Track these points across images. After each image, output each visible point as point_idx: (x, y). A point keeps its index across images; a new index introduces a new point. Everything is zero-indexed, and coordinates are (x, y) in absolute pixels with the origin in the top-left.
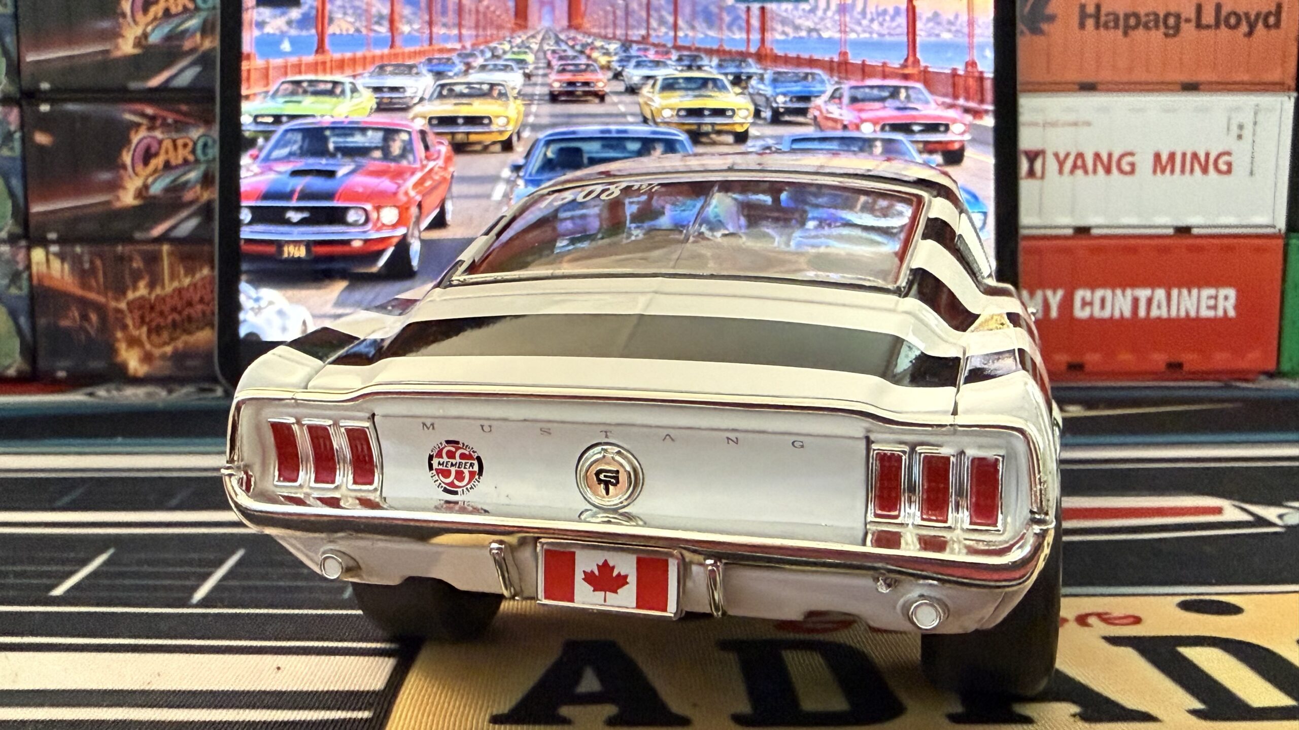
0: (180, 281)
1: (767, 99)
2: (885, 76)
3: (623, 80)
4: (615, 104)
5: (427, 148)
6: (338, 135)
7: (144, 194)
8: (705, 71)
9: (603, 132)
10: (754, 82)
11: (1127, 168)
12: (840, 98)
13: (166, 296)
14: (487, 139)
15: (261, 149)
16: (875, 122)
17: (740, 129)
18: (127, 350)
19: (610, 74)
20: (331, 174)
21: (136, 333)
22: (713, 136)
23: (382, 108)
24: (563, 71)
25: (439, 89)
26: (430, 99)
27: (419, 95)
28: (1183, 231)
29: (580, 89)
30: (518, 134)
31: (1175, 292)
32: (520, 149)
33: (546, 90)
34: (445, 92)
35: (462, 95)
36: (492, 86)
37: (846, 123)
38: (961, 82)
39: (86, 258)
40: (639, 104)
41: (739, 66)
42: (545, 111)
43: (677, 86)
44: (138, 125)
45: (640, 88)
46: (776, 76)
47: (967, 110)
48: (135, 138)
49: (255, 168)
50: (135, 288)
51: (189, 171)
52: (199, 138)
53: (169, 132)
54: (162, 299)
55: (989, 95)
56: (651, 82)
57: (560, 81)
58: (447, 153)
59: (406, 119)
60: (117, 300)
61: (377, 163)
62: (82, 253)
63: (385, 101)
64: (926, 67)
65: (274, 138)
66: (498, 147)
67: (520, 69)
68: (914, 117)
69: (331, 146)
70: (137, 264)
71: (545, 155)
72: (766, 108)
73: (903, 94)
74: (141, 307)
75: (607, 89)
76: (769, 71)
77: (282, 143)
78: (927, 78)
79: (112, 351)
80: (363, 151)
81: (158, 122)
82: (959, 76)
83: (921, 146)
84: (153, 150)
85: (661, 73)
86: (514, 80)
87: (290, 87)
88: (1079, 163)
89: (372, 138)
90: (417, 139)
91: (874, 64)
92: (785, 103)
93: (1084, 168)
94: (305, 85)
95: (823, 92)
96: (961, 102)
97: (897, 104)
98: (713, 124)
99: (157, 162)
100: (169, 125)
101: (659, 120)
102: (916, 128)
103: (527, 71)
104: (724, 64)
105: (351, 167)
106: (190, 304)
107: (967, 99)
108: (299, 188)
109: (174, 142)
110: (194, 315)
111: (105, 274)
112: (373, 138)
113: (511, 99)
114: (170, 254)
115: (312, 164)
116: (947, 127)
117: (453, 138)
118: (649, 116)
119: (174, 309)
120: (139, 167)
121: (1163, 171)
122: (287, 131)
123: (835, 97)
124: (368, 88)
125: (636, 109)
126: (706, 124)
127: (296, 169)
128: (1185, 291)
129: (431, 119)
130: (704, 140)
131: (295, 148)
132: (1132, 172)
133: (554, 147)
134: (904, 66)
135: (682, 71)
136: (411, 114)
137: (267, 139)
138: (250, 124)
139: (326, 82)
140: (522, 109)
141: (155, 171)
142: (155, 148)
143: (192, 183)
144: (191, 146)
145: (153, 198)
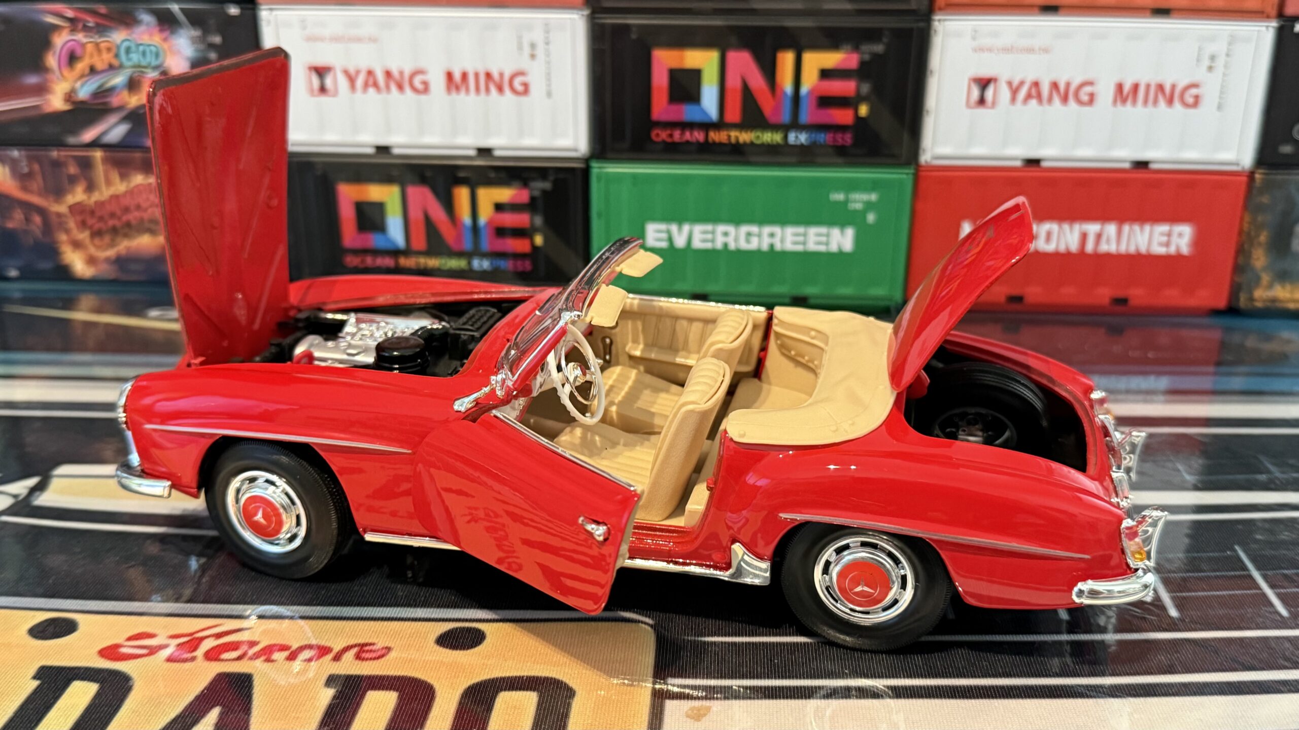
0: (116, 187)
7: (73, 99)
13: (104, 200)
18: (71, 252)
21: (79, 236)
28: (1142, 165)
31: (1126, 228)
39: (24, 162)
44: (60, 28)
48: (59, 42)
50: (72, 191)
51: (115, 76)
52: (123, 41)
53: (91, 37)
54: (100, 204)
60: (57, 203)
62: (19, 155)
70: (73, 169)
74: (82, 212)
79: (55, 252)
81: (80, 26)
88: (1034, 92)
93: (1039, 97)
99: (82, 66)
100: (92, 28)
106: (127, 210)
109: (97, 45)
110: (133, 222)
111: (44, 177)
114: (105, 160)
120: (66, 72)
128: (1136, 228)
141: (82, 76)
142: (79, 52)
143: (118, 90)
144: (114, 50)
145: (82, 102)
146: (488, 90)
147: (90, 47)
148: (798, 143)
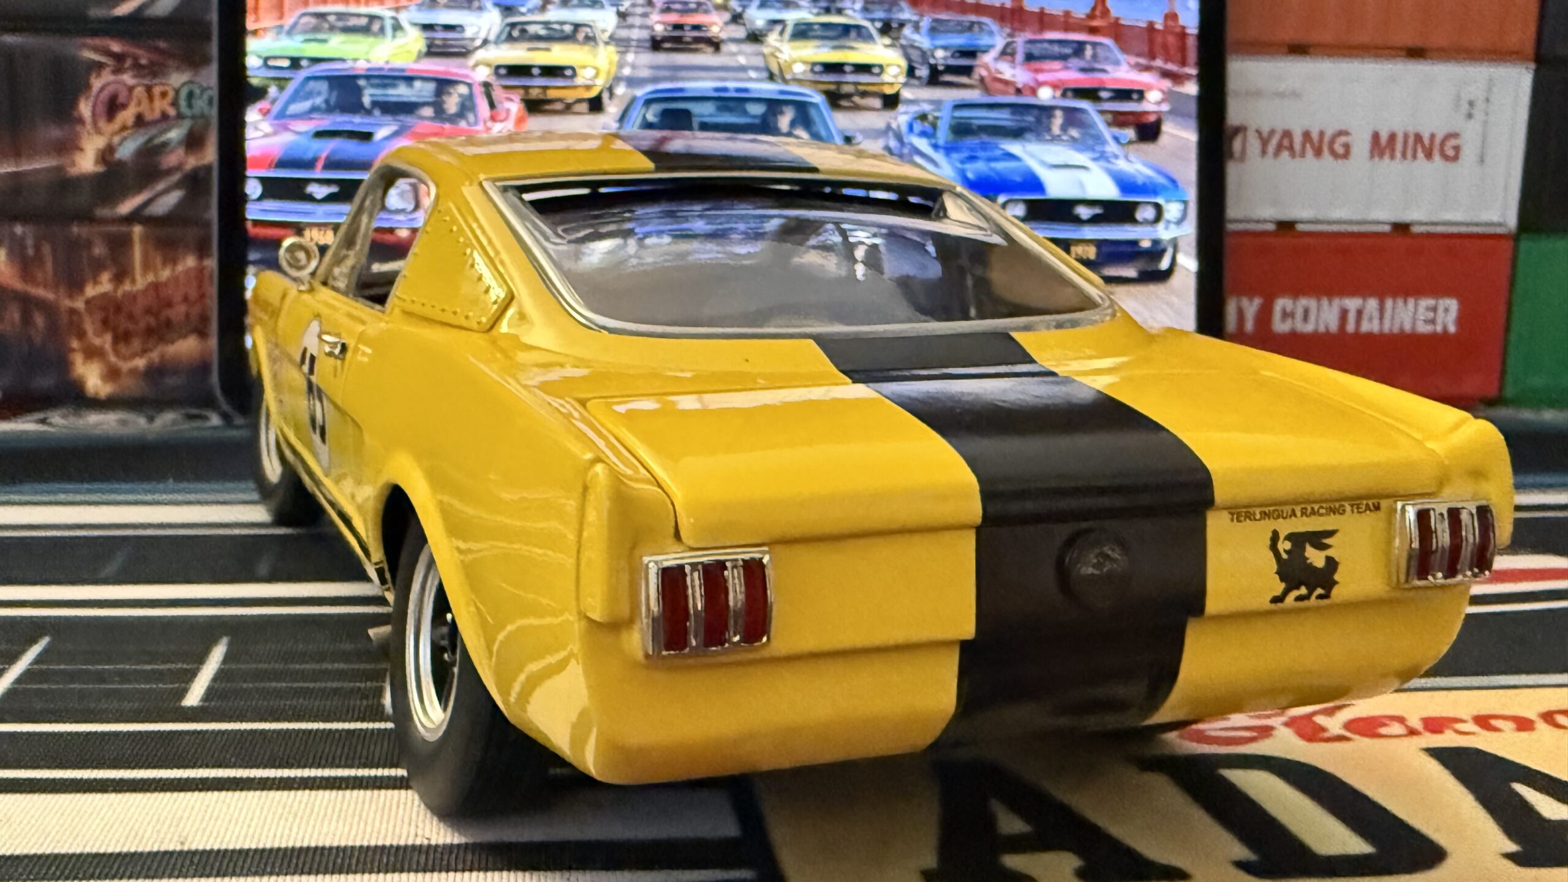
0: (156, 274)
1: (923, 53)
2: (1067, 27)
3: (744, 25)
4: (734, 54)
5: (492, 105)
6: (373, 86)
7: (108, 158)
8: (846, 15)
9: (717, 90)
10: (907, 31)
11: (1340, 150)
12: (1013, 54)
13: (137, 291)
14: (570, 96)
15: (274, 101)
16: (1054, 86)
17: (889, 91)
18: (84, 363)
19: (727, 16)
20: (367, 136)
21: (97, 341)
22: (857, 99)
23: (432, 51)
24: (667, 10)
25: (508, 29)
26: (497, 42)
27: (482, 35)
28: (1401, 228)
29: (689, 34)
30: (610, 90)
31: (1389, 303)
32: (613, 109)
33: (645, 34)
34: (516, 33)
35: (538, 38)
36: (577, 26)
37: (1020, 86)
38: (1159, 39)
39: (30, 242)
40: (764, 55)
41: (889, 10)
42: (643, 61)
43: (812, 34)
44: (99, 66)
45: (766, 35)
46: (934, 24)
47: (1166, 74)
48: (97, 83)
49: (266, 127)
50: (96, 282)
51: (168, 130)
52: (184, 84)
53: (143, 77)
54: (133, 297)
55: (1192, 55)
56: (779, 28)
57: (664, 23)
58: (519, 110)
59: (466, 67)
60: (71, 296)
61: (427, 123)
62: (24, 232)
63: (438, 42)
64: (1117, 19)
65: (291, 87)
66: (584, 107)
67: (613, 5)
68: (1102, 81)
69: (366, 100)
70: (99, 250)
71: (644, 116)
72: (922, 64)
73: (1089, 52)
74: (104, 309)
75: (723, 36)
76: (925, 19)
77: (301, 94)
78: (1118, 32)
79: (64, 364)
80: (407, 108)
81: (128, 63)
82: (1158, 31)
83: (1109, 117)
84: (121, 99)
85: (792, 16)
86: (604, 20)
87: (313, 21)
88: (1286, 143)
89: (420, 91)
90: (479, 91)
91: (1054, 12)
92: (945, 58)
93: (1291, 148)
94: (332, 18)
95: (992, 46)
96: (1159, 63)
97: (1082, 64)
98: (856, 84)
99: (127, 116)
100: (143, 66)
101: (788, 77)
102: (1104, 95)
103: (622, 9)
104: (870, 6)
105: (393, 128)
107: (1166, 61)
108: (324, 155)
109: (149, 89)
110: (175, 320)
111: (55, 262)
112: (422, 91)
113: (601, 46)
114: (145, 239)
115: (340, 123)
116: (1141, 95)
117: (527, 93)
118: (775, 70)
119: (148, 311)
120: (102, 124)
121: (1381, 155)
122: (308, 79)
123: (1007, 53)
124: (415, 24)
125: (759, 62)
126: (847, 83)
127: (321, 129)
129: (498, 67)
130: (844, 103)
131: (319, 101)
132: (1346, 155)
133: (656, 108)
134: (1091, 16)
135: (818, 14)
136: (471, 61)
137: (281, 88)
138: (259, 68)
139: (359, 15)
140: (616, 58)
141: (124, 128)
142: (122, 96)
143: (173, 145)
144: (171, 96)
145: (121, 164)
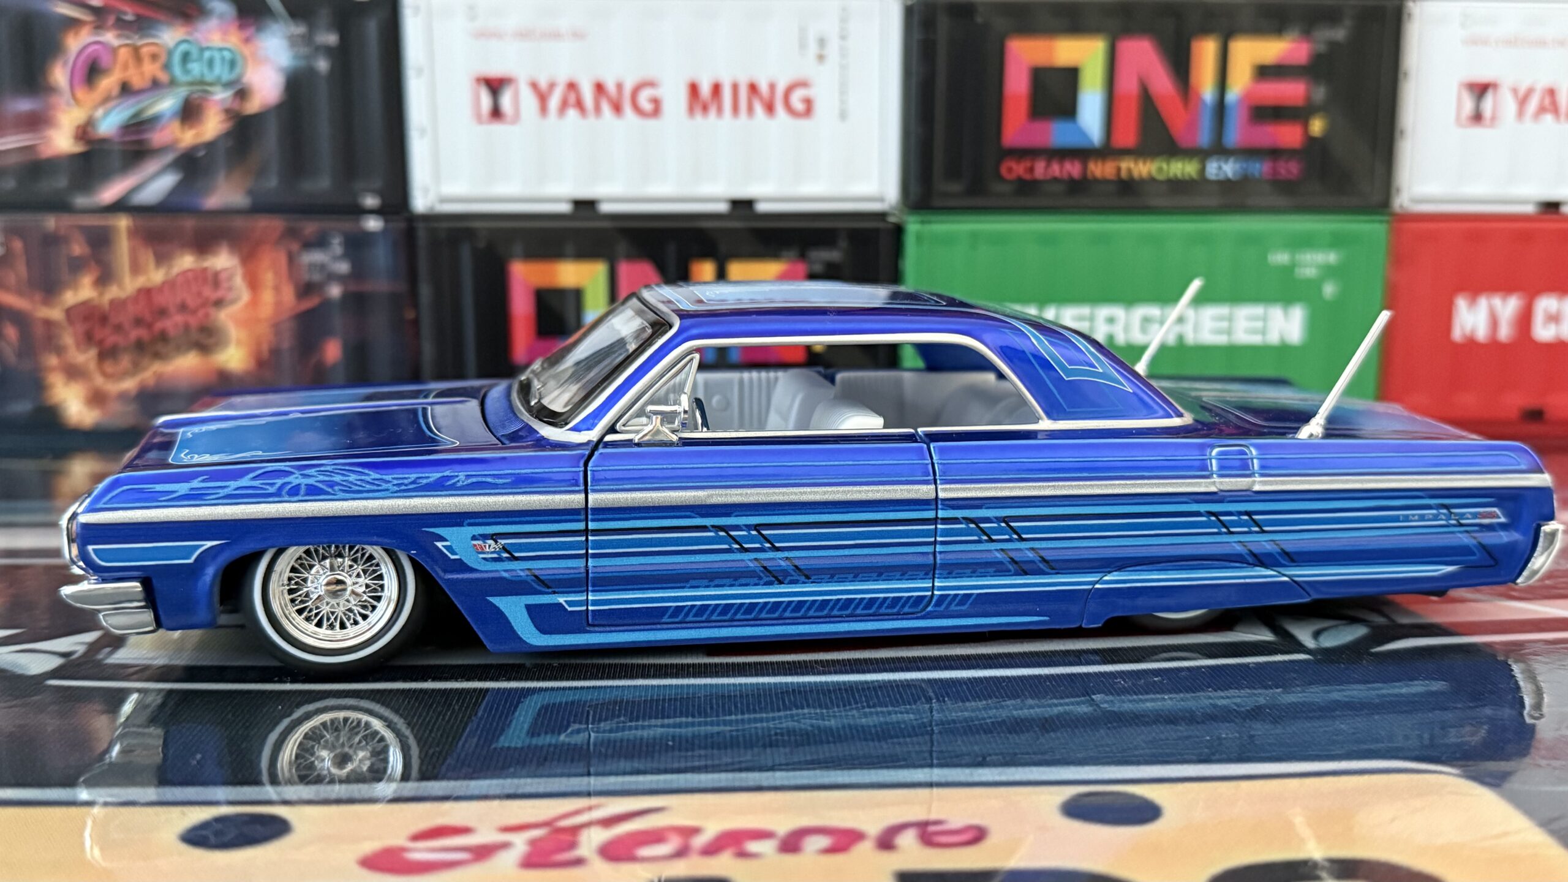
7: (88, 135)
18: (64, 385)
48: (74, 44)
51: (160, 98)
52: (178, 44)
53: (128, 38)
70: (78, 248)
79: (38, 385)
81: (111, 20)
84: (103, 63)
88: (1547, 101)
93: (1555, 110)
99: (108, 83)
100: (130, 22)
106: (163, 312)
109: (136, 50)
110: (172, 332)
111: (27, 265)
114: (133, 233)
119: (138, 322)
120: (80, 93)
141: (107, 99)
142: (105, 60)
143: (164, 121)
144: (163, 58)
145: (104, 141)
146: (750, 109)
147: (123, 53)
148: (1221, 177)
